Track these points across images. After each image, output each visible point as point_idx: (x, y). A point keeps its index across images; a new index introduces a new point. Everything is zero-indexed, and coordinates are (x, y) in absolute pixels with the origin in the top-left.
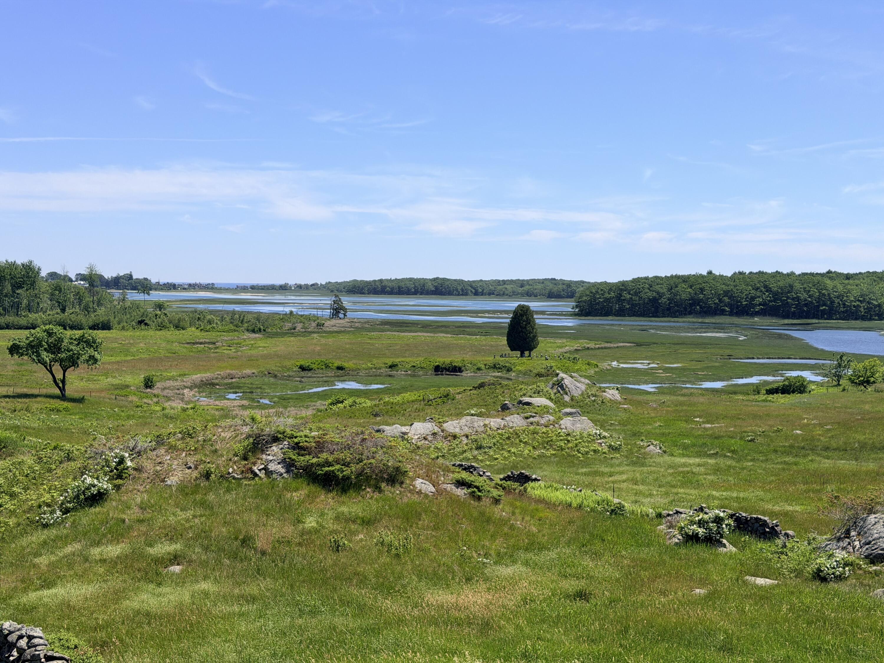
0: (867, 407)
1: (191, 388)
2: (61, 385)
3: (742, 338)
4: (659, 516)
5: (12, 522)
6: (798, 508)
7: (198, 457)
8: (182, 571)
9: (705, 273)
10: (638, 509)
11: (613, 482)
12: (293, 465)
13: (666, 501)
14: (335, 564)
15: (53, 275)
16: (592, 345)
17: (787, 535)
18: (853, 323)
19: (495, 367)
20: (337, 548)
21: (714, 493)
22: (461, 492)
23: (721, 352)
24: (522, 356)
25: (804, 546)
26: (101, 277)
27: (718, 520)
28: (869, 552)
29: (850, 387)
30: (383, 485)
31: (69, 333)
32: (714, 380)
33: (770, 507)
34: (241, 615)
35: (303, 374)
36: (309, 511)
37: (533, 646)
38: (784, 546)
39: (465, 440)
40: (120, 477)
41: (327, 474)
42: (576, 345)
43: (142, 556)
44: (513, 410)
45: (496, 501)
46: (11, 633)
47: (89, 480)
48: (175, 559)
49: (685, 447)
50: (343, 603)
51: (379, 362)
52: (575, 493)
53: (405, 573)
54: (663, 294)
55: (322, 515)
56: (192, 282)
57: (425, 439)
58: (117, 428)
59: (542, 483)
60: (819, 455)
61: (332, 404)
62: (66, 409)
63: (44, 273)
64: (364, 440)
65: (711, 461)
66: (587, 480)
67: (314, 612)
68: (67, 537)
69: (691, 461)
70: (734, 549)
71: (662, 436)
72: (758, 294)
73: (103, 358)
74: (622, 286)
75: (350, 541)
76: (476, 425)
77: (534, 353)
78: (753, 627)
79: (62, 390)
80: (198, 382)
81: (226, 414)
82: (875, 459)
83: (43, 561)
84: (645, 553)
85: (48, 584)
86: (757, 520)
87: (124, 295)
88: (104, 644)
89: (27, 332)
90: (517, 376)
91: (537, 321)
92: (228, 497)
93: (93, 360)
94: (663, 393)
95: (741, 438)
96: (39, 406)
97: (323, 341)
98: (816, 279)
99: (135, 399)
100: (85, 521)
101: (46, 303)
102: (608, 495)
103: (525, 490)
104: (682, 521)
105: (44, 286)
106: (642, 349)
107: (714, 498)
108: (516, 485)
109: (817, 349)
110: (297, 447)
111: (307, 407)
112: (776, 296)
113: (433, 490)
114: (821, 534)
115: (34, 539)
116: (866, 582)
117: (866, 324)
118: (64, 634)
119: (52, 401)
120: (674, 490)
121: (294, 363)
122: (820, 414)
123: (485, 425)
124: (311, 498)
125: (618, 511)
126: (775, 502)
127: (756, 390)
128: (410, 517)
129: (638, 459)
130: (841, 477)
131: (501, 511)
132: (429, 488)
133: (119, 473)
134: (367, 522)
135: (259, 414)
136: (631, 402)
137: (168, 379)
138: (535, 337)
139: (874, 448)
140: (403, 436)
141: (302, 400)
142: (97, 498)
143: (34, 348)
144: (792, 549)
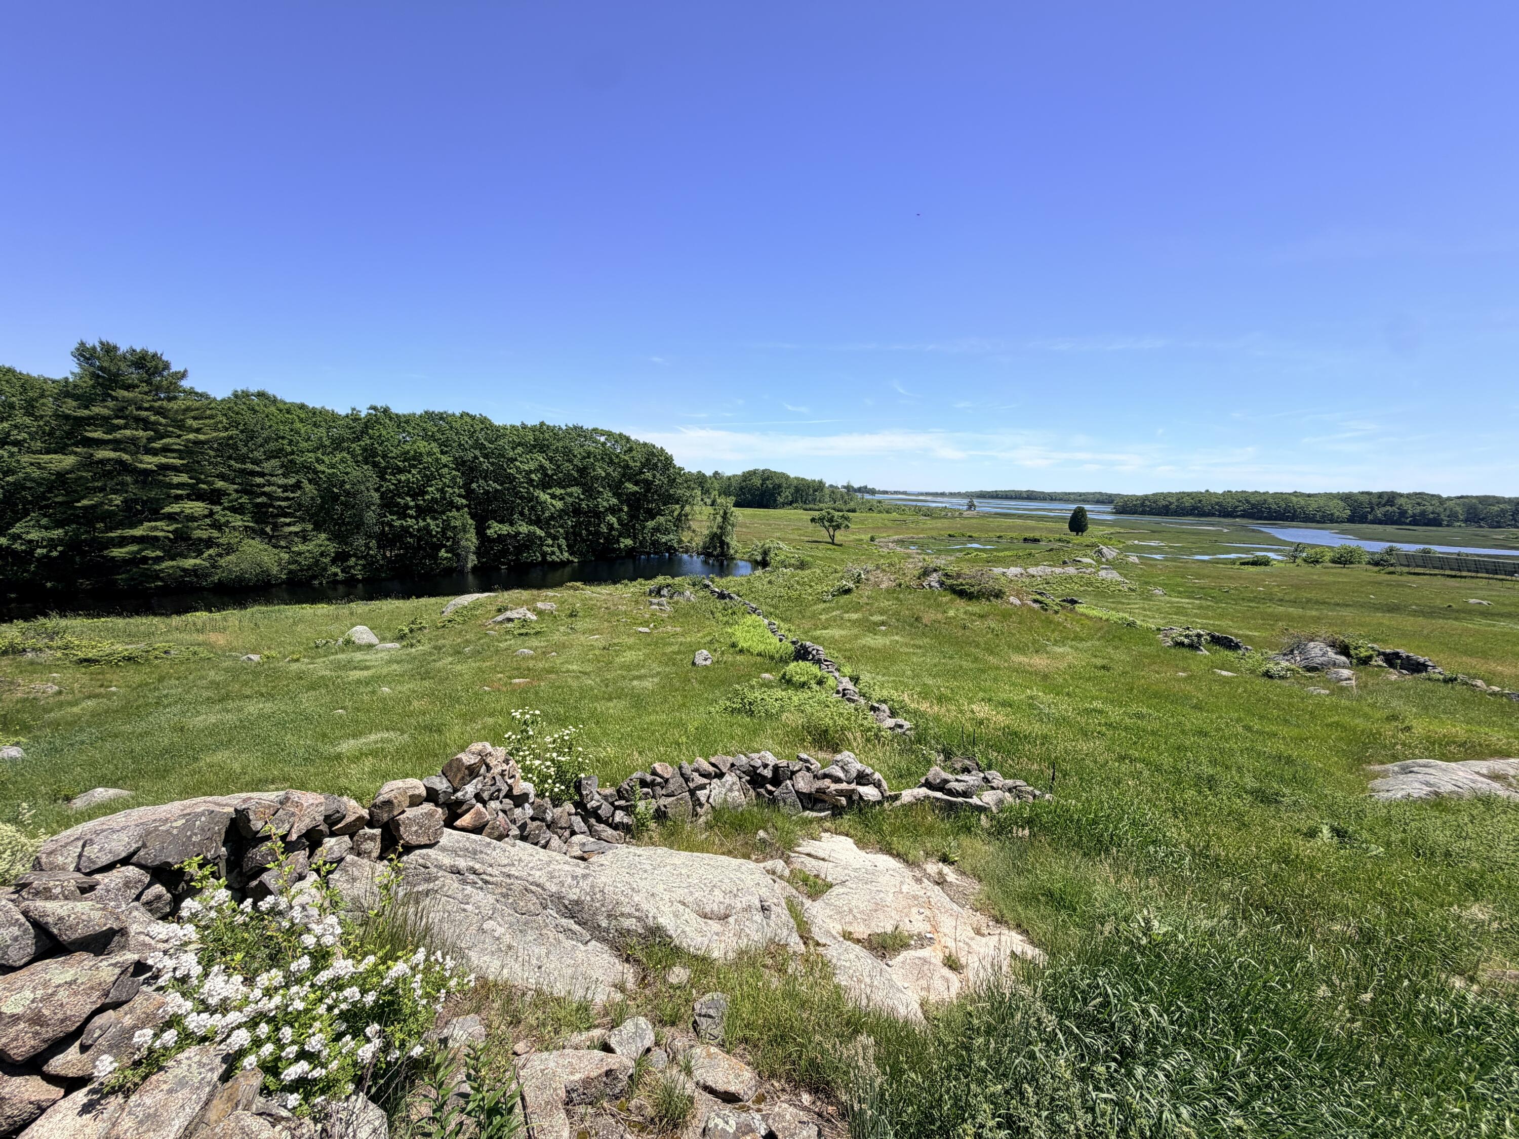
0: (1315, 577)
1: (892, 543)
2: (832, 537)
4: (1159, 629)
5: (810, 598)
6: (1256, 634)
7: (895, 576)
8: (886, 630)
10: (1145, 625)
11: (1130, 609)
12: (944, 584)
13: (1164, 622)
14: (963, 635)
15: (831, 486)
16: (1122, 531)
17: (1246, 649)
19: (1060, 540)
20: (964, 627)
21: (1197, 620)
22: (1036, 606)
23: (1210, 538)
24: (1077, 535)
25: (1258, 656)
26: (853, 487)
27: (1199, 636)
28: (1307, 664)
29: (1303, 564)
30: (992, 598)
31: (837, 513)
33: (1236, 631)
34: (914, 654)
35: (950, 538)
36: (951, 607)
37: (1073, 690)
38: (1244, 655)
39: (1039, 579)
41: (961, 590)
42: (1112, 530)
43: (868, 620)
44: (1070, 564)
45: (1056, 612)
46: (809, 647)
47: (844, 583)
48: (883, 623)
49: (1180, 592)
50: (966, 655)
51: (992, 534)
52: (1105, 612)
53: (1001, 644)
55: (958, 610)
57: (1016, 576)
58: (857, 560)
59: (1084, 605)
60: (1275, 604)
61: (965, 555)
62: (834, 549)
63: (827, 485)
64: (982, 574)
65: (1197, 602)
66: (1113, 606)
67: (951, 658)
68: (834, 607)
69: (1183, 601)
70: (1208, 653)
71: (1164, 586)
72: (1241, 504)
73: (852, 526)
75: (972, 625)
76: (1046, 571)
77: (1085, 534)
78: (1217, 698)
79: (833, 540)
80: (896, 540)
81: (909, 556)
82: (1317, 610)
83: (823, 617)
84: (1147, 649)
85: (825, 628)
86: (1226, 638)
87: (863, 495)
88: (849, 658)
89: (818, 512)
90: (1074, 546)
91: (1088, 516)
92: (910, 597)
93: (847, 527)
94: (1168, 560)
95: (1219, 590)
96: (823, 547)
97: (962, 522)
99: (866, 546)
100: (842, 601)
101: (827, 499)
102: (1126, 615)
103: (1074, 608)
104: (1174, 633)
105: (827, 491)
106: (1156, 534)
107: (1197, 623)
108: (1069, 605)
110: (946, 575)
111: (952, 556)
112: (1253, 506)
113: (1020, 603)
114: (1272, 650)
115: (820, 607)
116: (1302, 682)
118: (831, 651)
119: (828, 545)
120: (1171, 616)
121: (945, 533)
122: (1278, 579)
123: (1052, 572)
124: (952, 601)
125: (1131, 625)
126: (1240, 628)
127: (1233, 562)
128: (1005, 616)
129: (1149, 597)
130: (1290, 618)
131: (1059, 618)
132: (1018, 602)
133: (858, 581)
134: (981, 617)
135: (927, 557)
136: (1145, 564)
137: (882, 537)
138: (1086, 525)
139: (1317, 602)
140: (1004, 574)
141: (949, 552)
142: (848, 591)
143: (821, 519)
144: (1249, 657)
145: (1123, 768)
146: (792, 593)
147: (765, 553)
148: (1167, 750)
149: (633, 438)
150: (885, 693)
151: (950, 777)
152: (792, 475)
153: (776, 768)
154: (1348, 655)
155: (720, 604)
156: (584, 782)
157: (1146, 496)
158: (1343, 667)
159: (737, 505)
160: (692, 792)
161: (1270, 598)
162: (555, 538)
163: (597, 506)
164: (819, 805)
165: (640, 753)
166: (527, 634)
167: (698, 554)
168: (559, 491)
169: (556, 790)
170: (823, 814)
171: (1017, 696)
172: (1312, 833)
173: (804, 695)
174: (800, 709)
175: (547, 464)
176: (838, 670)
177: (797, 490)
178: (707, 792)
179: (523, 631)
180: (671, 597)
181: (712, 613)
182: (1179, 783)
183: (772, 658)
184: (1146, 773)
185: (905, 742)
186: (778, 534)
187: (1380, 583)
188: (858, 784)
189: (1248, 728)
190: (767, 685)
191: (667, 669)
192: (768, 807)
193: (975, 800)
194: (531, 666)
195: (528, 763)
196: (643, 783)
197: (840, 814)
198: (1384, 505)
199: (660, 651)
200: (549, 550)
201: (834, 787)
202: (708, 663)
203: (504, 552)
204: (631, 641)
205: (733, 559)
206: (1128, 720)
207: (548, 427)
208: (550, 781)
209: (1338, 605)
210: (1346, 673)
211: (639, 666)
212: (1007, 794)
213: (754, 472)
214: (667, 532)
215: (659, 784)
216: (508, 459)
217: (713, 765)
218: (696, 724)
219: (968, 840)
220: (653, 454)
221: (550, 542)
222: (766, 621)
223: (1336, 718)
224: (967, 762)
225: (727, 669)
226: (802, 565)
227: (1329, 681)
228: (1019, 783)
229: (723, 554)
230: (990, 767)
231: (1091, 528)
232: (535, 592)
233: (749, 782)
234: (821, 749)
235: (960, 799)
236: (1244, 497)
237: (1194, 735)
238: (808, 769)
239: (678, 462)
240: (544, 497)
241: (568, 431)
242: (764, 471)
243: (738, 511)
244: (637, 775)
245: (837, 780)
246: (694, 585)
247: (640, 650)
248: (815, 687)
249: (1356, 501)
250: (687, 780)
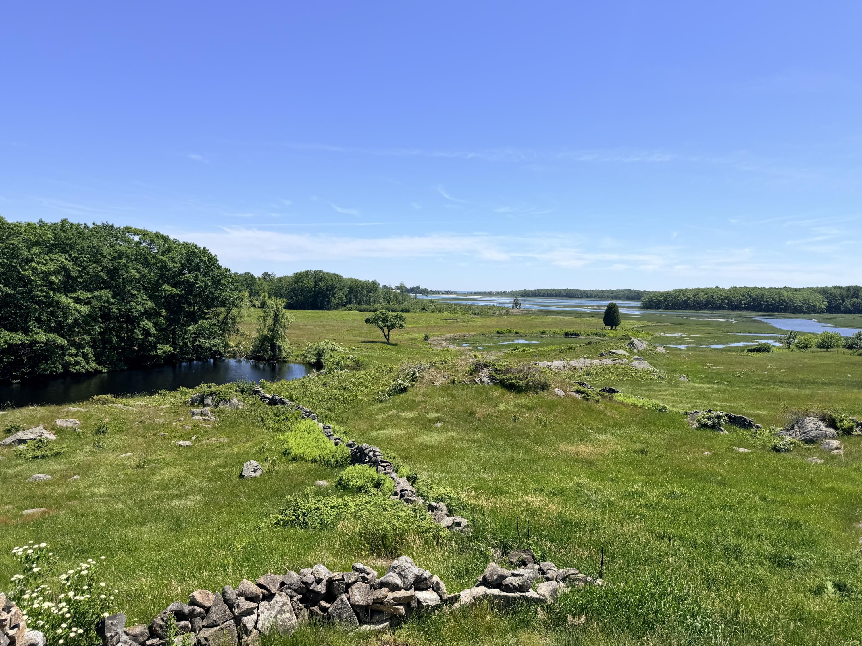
0: (806, 360)
1: (445, 341)
2: (388, 337)
3: (734, 322)
4: (686, 413)
5: (366, 399)
6: (764, 413)
7: (449, 373)
8: (441, 426)
9: (714, 287)
10: (674, 409)
11: (661, 395)
12: (494, 379)
13: (690, 406)
14: (514, 428)
15: (385, 287)
16: (650, 324)
17: (758, 427)
18: (799, 315)
19: (597, 334)
20: (515, 420)
21: (717, 403)
22: (578, 396)
23: (723, 329)
24: (611, 329)
25: (767, 433)
26: (406, 288)
27: (719, 417)
28: (805, 437)
29: (796, 349)
30: (538, 391)
31: (391, 313)
32: (718, 344)
33: (749, 411)
34: (469, 449)
35: (498, 335)
36: (502, 401)
37: (616, 475)
38: (756, 432)
39: (580, 370)
40: (413, 380)
41: (510, 384)
42: (641, 324)
43: (424, 418)
44: (606, 356)
45: (597, 402)
46: (366, 449)
47: (400, 382)
48: (438, 420)
49: (701, 379)
50: (518, 447)
51: (536, 330)
52: (640, 400)
53: (549, 435)
54: (691, 298)
55: (508, 403)
56: (447, 290)
57: (560, 369)
58: (412, 358)
59: (622, 394)
60: (776, 385)
61: (513, 350)
62: (390, 349)
63: (381, 286)
64: (529, 368)
65: (716, 386)
66: (647, 393)
67: (504, 450)
68: (390, 407)
69: (705, 386)
70: (727, 433)
71: (688, 373)
72: (744, 298)
73: (406, 326)
74: (668, 294)
75: (521, 417)
76: (586, 363)
77: (618, 328)
78: (737, 473)
79: (388, 340)
80: (449, 338)
81: (461, 353)
82: (809, 389)
83: (380, 417)
84: (678, 432)
85: (382, 428)
86: (741, 418)
87: (416, 296)
88: (407, 457)
89: (373, 313)
90: (609, 339)
91: (620, 311)
92: (463, 392)
93: (402, 326)
94: (689, 350)
95: (733, 375)
96: (378, 347)
97: (509, 319)
98: (777, 291)
99: (420, 345)
100: (398, 400)
101: (381, 300)
102: (658, 402)
103: (613, 397)
104: (699, 416)
105: (380, 292)
106: (678, 326)
107: (717, 406)
108: (608, 394)
109: (777, 329)
110: (496, 370)
111: (501, 351)
112: (754, 300)
113: (564, 394)
114: (777, 426)
115: (376, 407)
116: (803, 453)
117: (806, 316)
118: (388, 451)
119: (383, 345)
120: (695, 401)
121: (494, 330)
122: (778, 363)
123: (591, 363)
124: (502, 395)
125: (663, 410)
126: (751, 408)
127: (742, 349)
128: (552, 406)
129: (675, 384)
130: (790, 397)
131: (600, 407)
132: (562, 393)
133: (413, 379)
134: (530, 408)
135: (477, 354)
136: (671, 354)
137: (435, 336)
138: (619, 319)
139: (809, 383)
140: (548, 367)
141: (498, 348)
142: (403, 390)
143: (376, 320)
144: (760, 434)
145: (663, 546)
146: (348, 394)
147: (320, 354)
148: (699, 525)
149: (172, 237)
150: (442, 490)
151: (506, 572)
152: (346, 276)
153: (330, 582)
154: (835, 428)
155: (271, 410)
156: (108, 622)
157: (668, 292)
158: (833, 438)
159: (288, 307)
160: (237, 620)
161: (771, 381)
162: (79, 346)
163: (130, 310)
164: (376, 618)
165: (180, 581)
166: (43, 456)
167: (247, 359)
168: (84, 295)
169: (72, 635)
170: (381, 626)
171: (566, 484)
172: (819, 591)
173: (362, 499)
174: (356, 515)
175: (69, 265)
176: (396, 471)
177: (351, 291)
178: (254, 617)
179: (38, 453)
180: (216, 406)
181: (263, 420)
182: (710, 556)
183: (327, 463)
184: (683, 549)
185: (462, 539)
186: (332, 336)
187: (853, 364)
188: (416, 589)
189: (764, 499)
190: (322, 493)
191: (211, 485)
192: (323, 625)
193: (531, 594)
194: (48, 493)
195: (36, 606)
196: (179, 615)
197: (399, 624)
198: (852, 298)
199: (203, 464)
200: (72, 360)
201: (391, 595)
202: (258, 474)
203: (18, 364)
204: (170, 456)
205: (285, 362)
206: (664, 500)
207: (72, 225)
208: (64, 625)
209: (825, 384)
210: (835, 443)
211: (178, 484)
212: (562, 584)
213: (307, 274)
214: (212, 336)
215: (199, 615)
216: (23, 260)
217: (261, 586)
218: (244, 543)
219: (526, 635)
220: (195, 255)
221: (74, 351)
222: (321, 425)
223: (830, 484)
224: (523, 555)
225: (279, 479)
226: (358, 366)
227: (823, 451)
228: (572, 571)
229: (274, 357)
230: (544, 559)
231: (623, 323)
232: (54, 408)
233: (301, 601)
234: (379, 556)
235: (517, 594)
236: (746, 292)
237: (720, 509)
238: (364, 580)
239: (223, 263)
240: (66, 301)
241: (96, 229)
242: (316, 273)
243: (289, 314)
244: (173, 607)
245: (395, 588)
246: (242, 391)
247: (180, 465)
248: (373, 491)
249: (831, 294)
250: (231, 606)
